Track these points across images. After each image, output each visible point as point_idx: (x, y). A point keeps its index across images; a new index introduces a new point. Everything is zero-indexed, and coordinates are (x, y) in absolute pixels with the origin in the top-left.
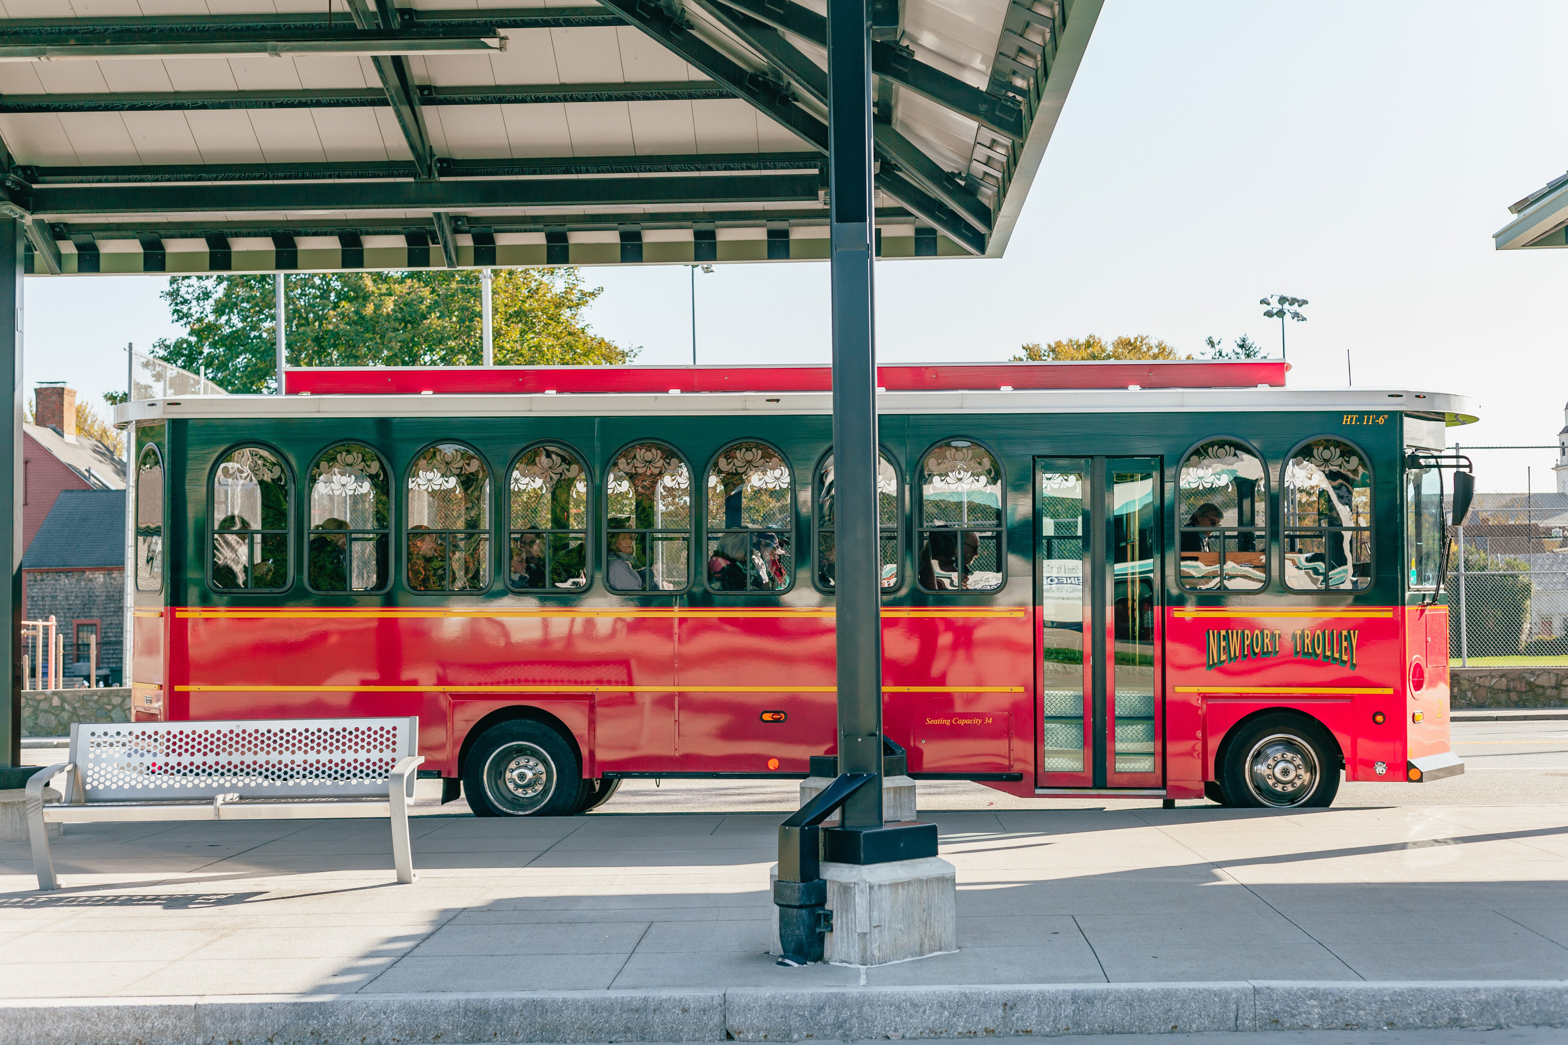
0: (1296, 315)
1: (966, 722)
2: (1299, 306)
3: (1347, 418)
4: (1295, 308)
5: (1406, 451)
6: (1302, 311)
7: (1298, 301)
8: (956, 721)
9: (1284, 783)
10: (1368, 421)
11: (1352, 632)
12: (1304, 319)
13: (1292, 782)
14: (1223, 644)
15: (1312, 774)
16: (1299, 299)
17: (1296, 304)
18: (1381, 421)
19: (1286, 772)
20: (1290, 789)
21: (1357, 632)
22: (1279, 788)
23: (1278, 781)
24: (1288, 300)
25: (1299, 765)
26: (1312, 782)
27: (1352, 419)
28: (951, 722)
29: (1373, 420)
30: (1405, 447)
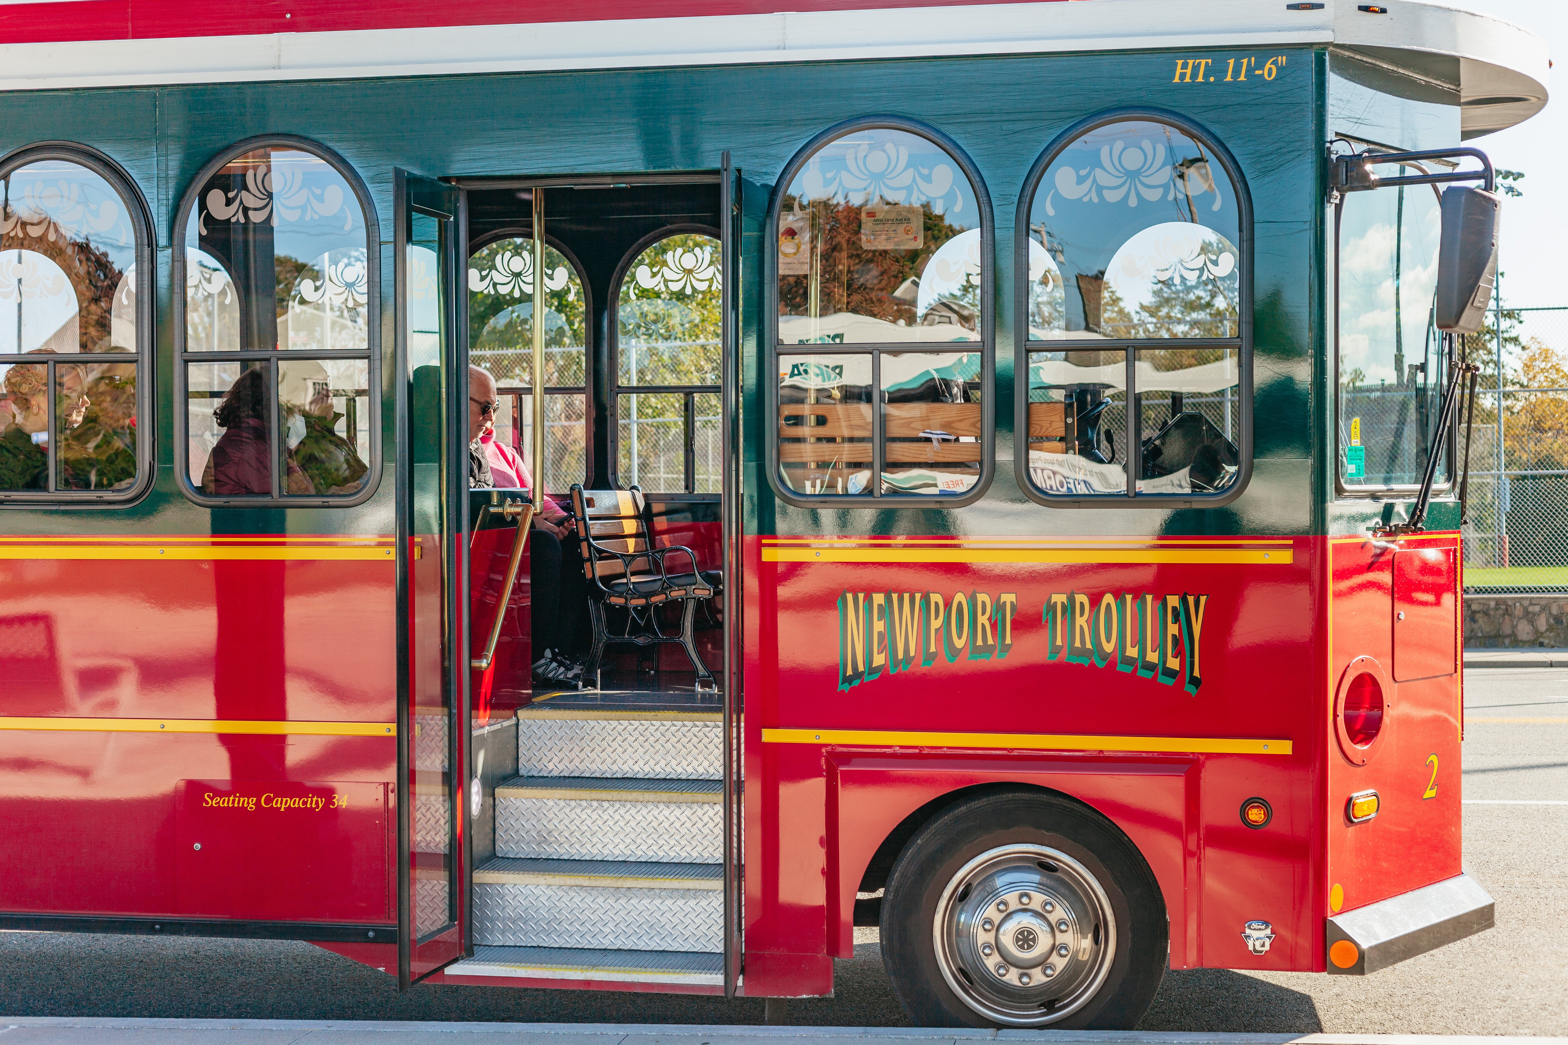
0: (1510, 190)
1: (290, 803)
2: (1515, 179)
3: (1185, 66)
4: (1510, 181)
5: (1335, 147)
6: (1518, 185)
7: (1513, 174)
8: (268, 800)
9: (1025, 967)
10: (1237, 72)
11: (1191, 599)
12: (1519, 194)
13: (1042, 963)
14: (879, 626)
15: (1096, 941)
16: (1514, 171)
17: (1511, 178)
18: (1269, 71)
19: (1026, 940)
20: (1038, 977)
21: (1203, 599)
22: (1012, 977)
23: (1008, 961)
24: (1501, 173)
25: (1061, 922)
26: (1097, 957)
27: (1196, 68)
28: (258, 803)
29: (1250, 70)
30: (1330, 136)
